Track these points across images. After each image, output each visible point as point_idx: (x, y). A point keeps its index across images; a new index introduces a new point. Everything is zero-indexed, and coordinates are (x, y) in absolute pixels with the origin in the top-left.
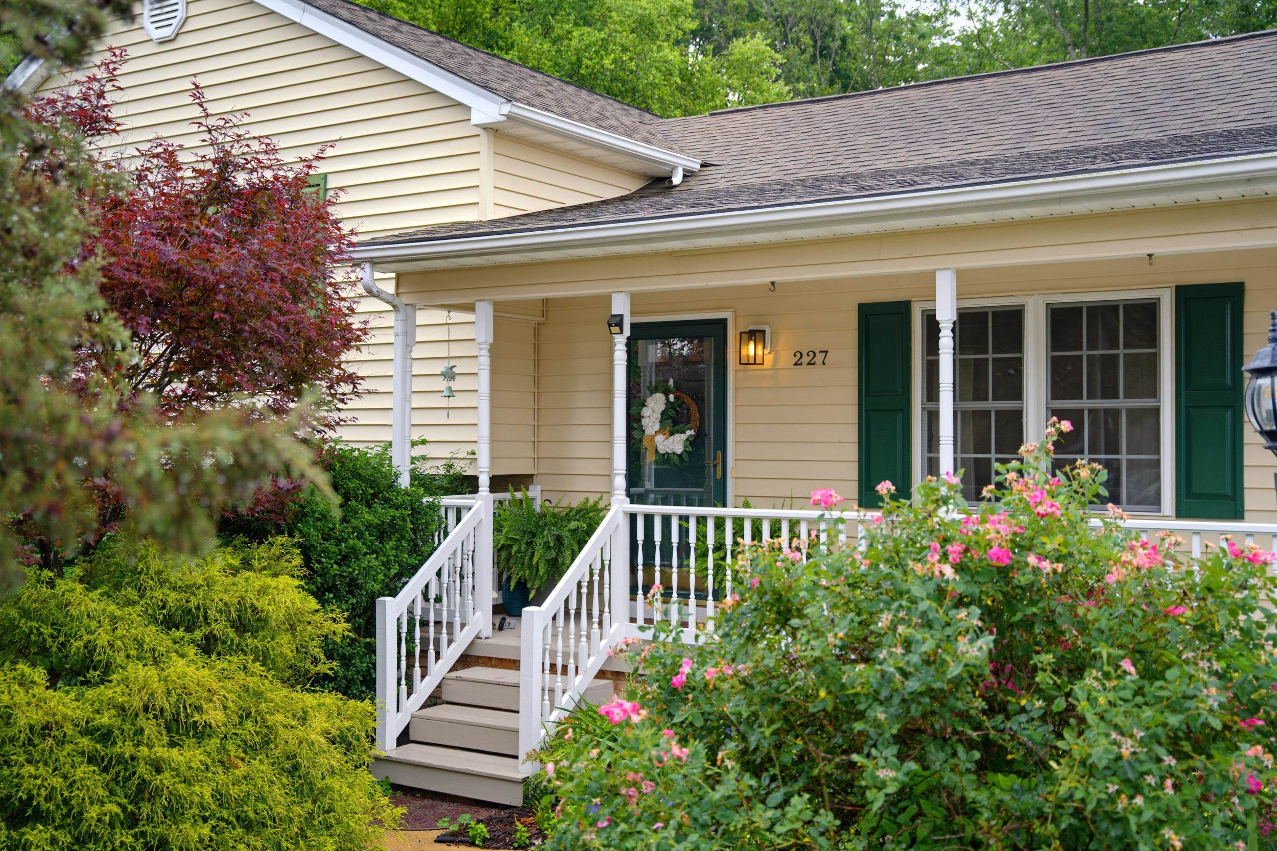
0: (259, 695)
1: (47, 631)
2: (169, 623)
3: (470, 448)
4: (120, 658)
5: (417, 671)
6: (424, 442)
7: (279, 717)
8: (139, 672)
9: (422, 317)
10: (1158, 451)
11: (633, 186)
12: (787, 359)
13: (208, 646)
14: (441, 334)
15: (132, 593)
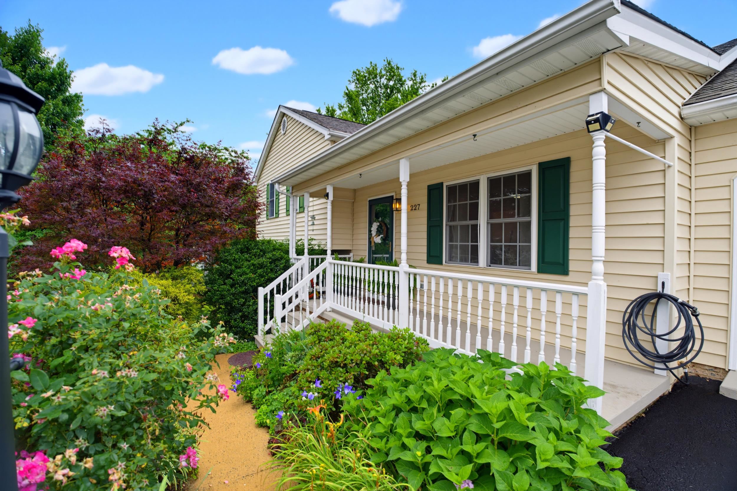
10: (530, 242)
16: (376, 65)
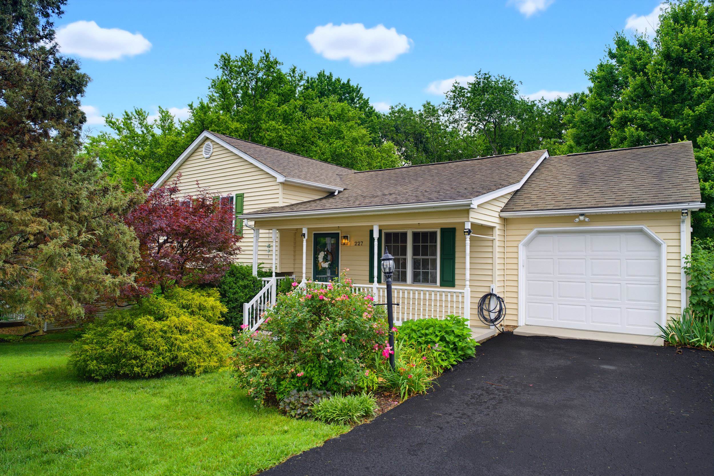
0: (202, 325)
1: (155, 308)
2: (183, 307)
3: (271, 265)
4: (170, 315)
5: (254, 322)
6: (263, 263)
7: (206, 330)
8: (174, 318)
9: (261, 231)
10: (436, 270)
11: (325, 195)
12: (353, 243)
13: (192, 313)
14: (267, 235)
15: (175, 301)
16: (251, 55)
